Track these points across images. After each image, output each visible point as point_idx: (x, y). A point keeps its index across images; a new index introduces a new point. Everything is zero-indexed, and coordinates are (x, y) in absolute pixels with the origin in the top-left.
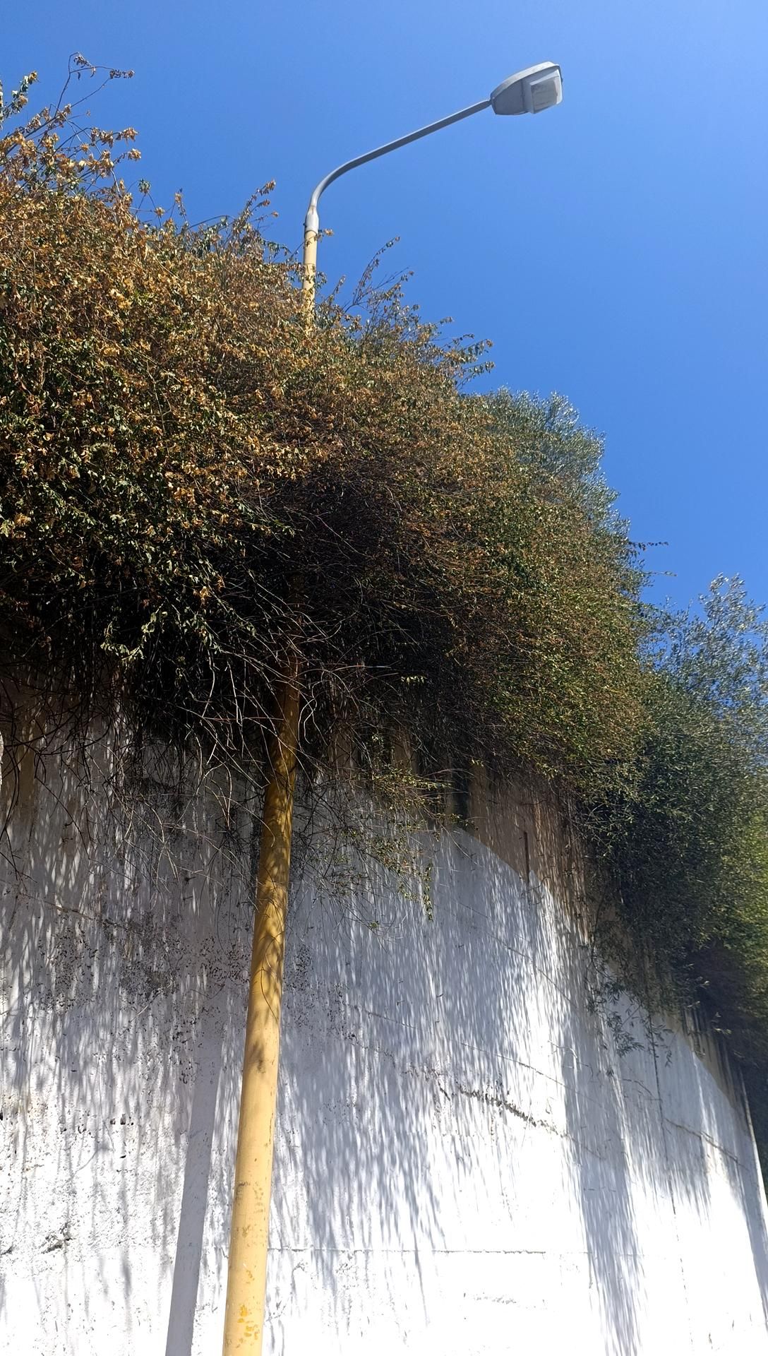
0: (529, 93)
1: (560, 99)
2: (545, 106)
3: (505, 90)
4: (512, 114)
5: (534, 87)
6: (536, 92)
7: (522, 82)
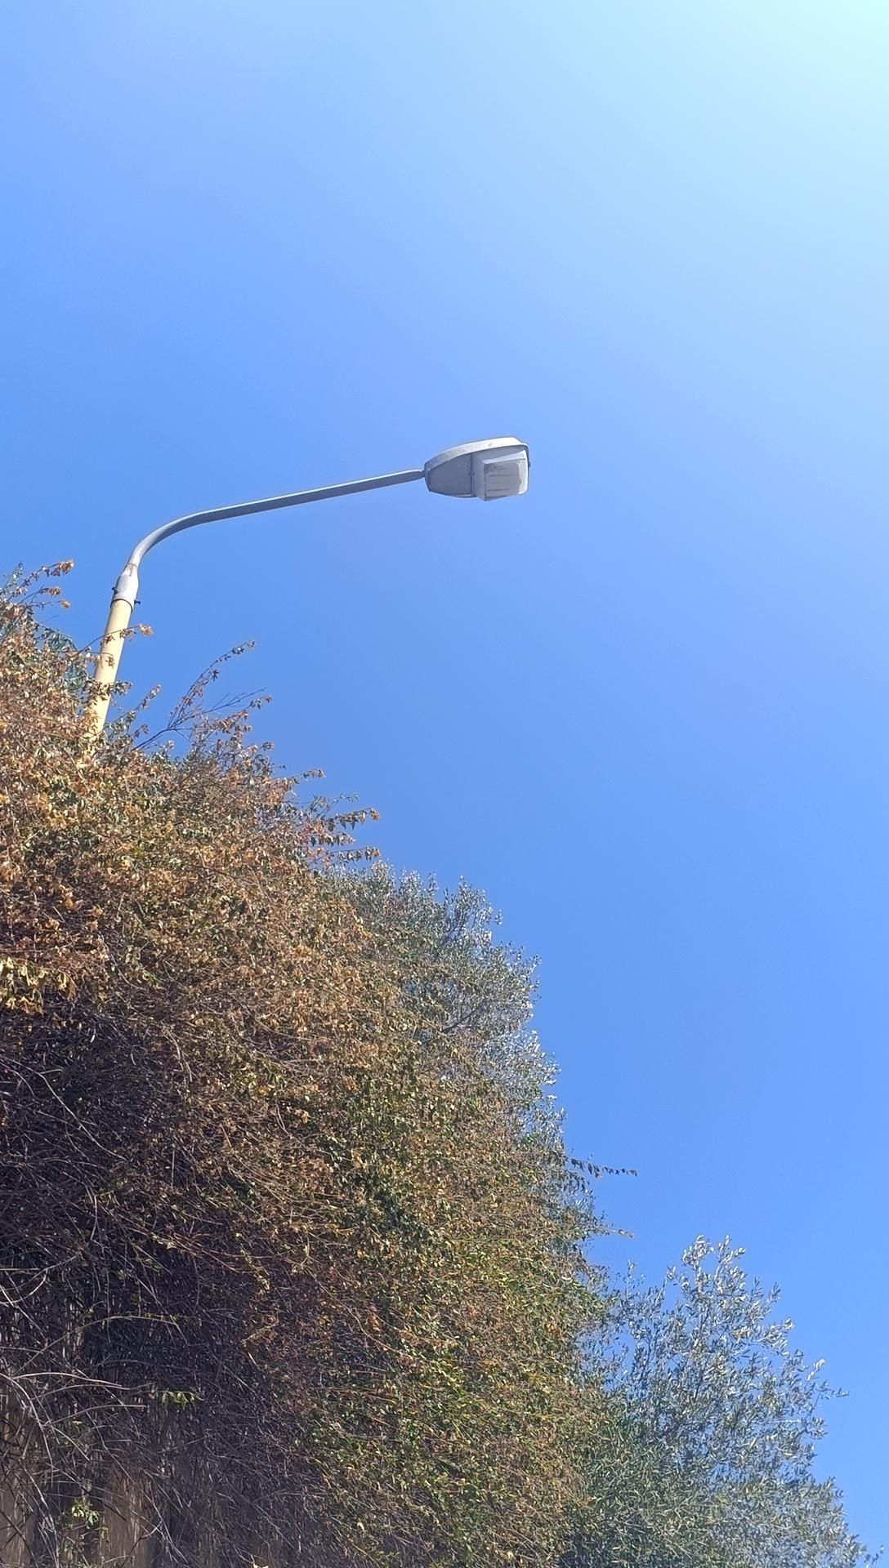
0: (479, 472)
1: (524, 488)
2: (500, 493)
3: (447, 462)
4: (455, 495)
5: (487, 467)
6: (490, 473)
7: (471, 456)
